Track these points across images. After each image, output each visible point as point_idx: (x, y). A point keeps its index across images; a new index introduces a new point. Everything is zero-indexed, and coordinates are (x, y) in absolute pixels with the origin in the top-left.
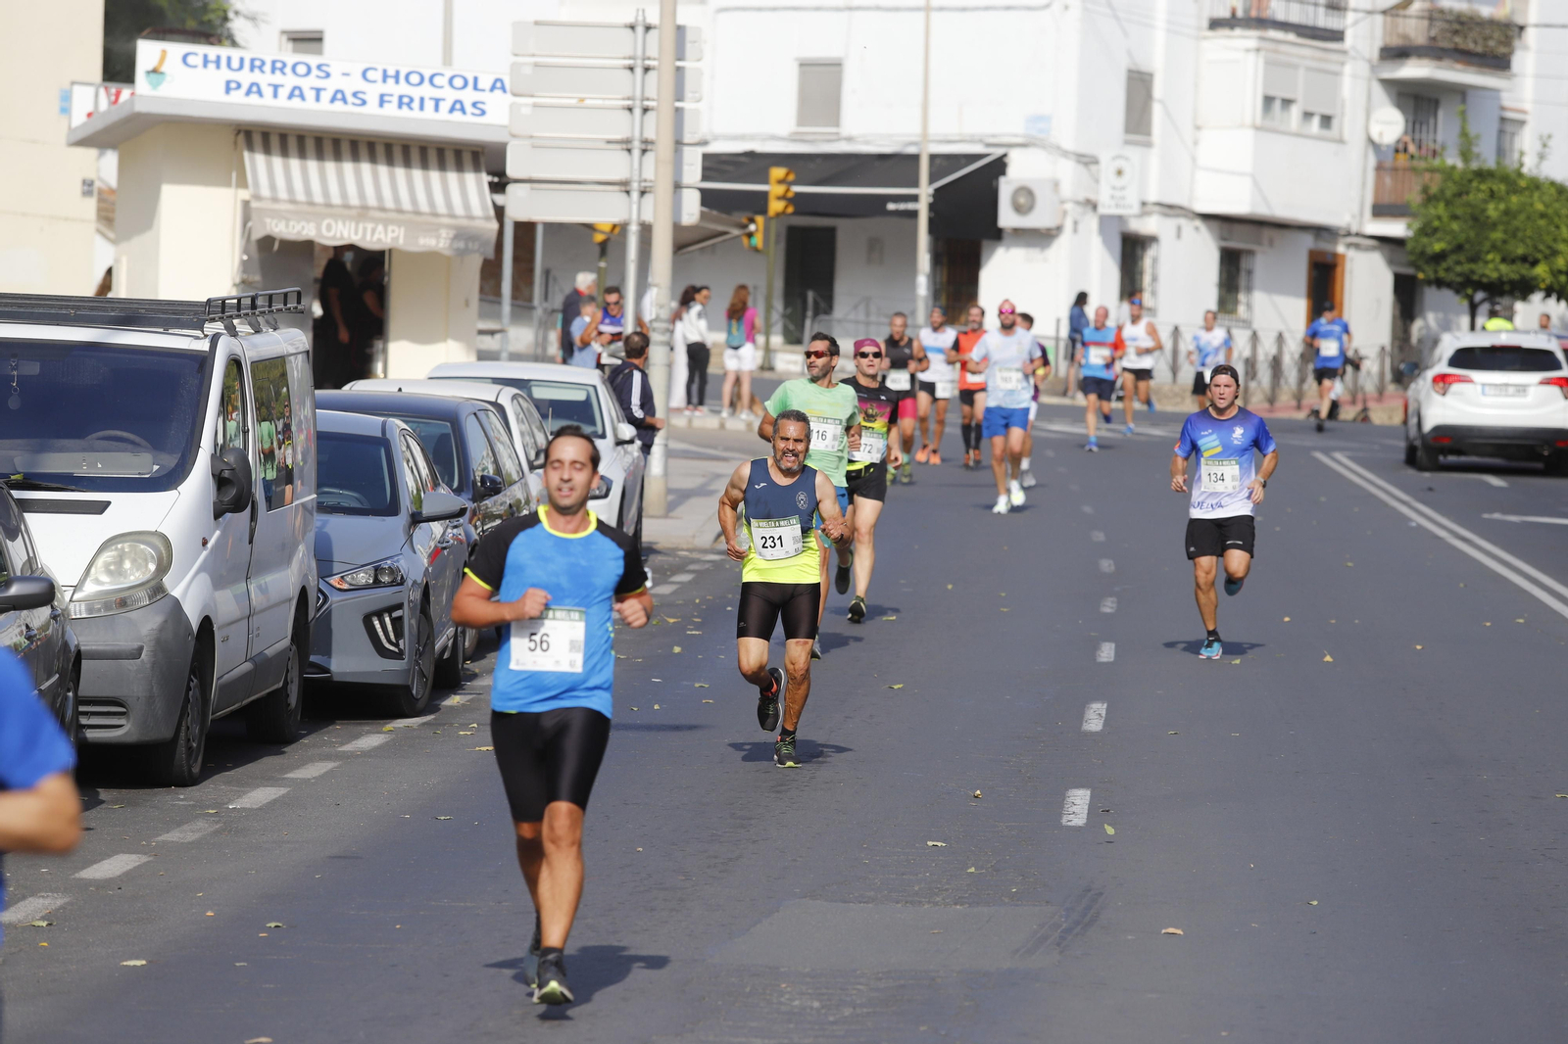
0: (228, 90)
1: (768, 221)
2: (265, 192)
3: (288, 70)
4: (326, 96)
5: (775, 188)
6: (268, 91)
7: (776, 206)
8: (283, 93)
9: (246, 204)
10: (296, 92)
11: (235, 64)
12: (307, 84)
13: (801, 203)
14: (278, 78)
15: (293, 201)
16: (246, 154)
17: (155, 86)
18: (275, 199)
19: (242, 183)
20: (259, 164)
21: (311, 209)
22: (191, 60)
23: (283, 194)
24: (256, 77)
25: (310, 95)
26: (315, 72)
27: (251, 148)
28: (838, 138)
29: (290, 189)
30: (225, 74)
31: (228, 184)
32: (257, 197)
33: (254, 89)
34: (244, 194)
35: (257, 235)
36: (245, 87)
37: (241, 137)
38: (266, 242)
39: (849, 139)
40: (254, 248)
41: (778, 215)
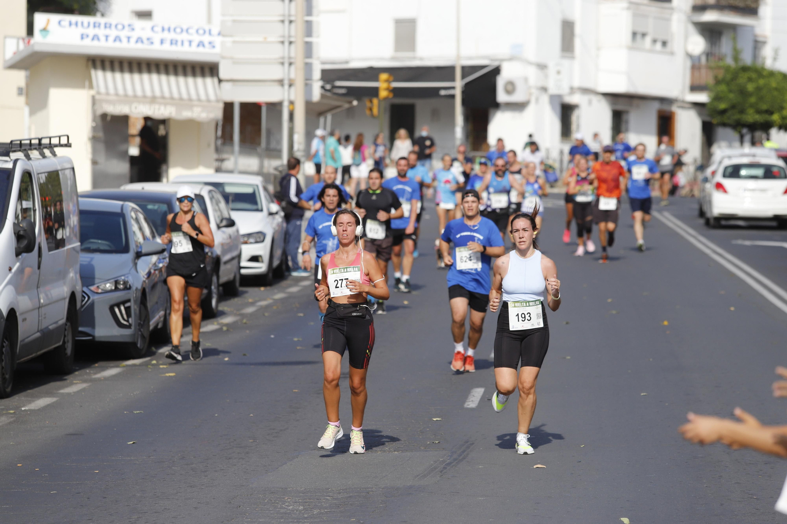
0: (82, 38)
1: (380, 101)
2: (103, 90)
3: (113, 27)
4: (133, 40)
5: (383, 85)
6: (103, 38)
7: (383, 94)
8: (111, 39)
9: (93, 98)
10: (117, 39)
11: (86, 24)
12: (123, 34)
13: (396, 92)
14: (107, 31)
15: (117, 94)
16: (93, 72)
17: (44, 37)
18: (108, 94)
19: (91, 87)
20: (99, 76)
21: (126, 99)
22: (62, 23)
23: (112, 91)
24: (97, 31)
25: (125, 40)
26: (127, 28)
27: (95, 67)
28: (414, 58)
29: (116, 88)
30: (80, 30)
31: (83, 87)
32: (99, 93)
33: (96, 37)
34: (92, 92)
35: (99, 112)
36: (91, 36)
37: (90, 63)
38: (104, 116)
39: (421, 59)
40: (99, 120)
41: (386, 99)
